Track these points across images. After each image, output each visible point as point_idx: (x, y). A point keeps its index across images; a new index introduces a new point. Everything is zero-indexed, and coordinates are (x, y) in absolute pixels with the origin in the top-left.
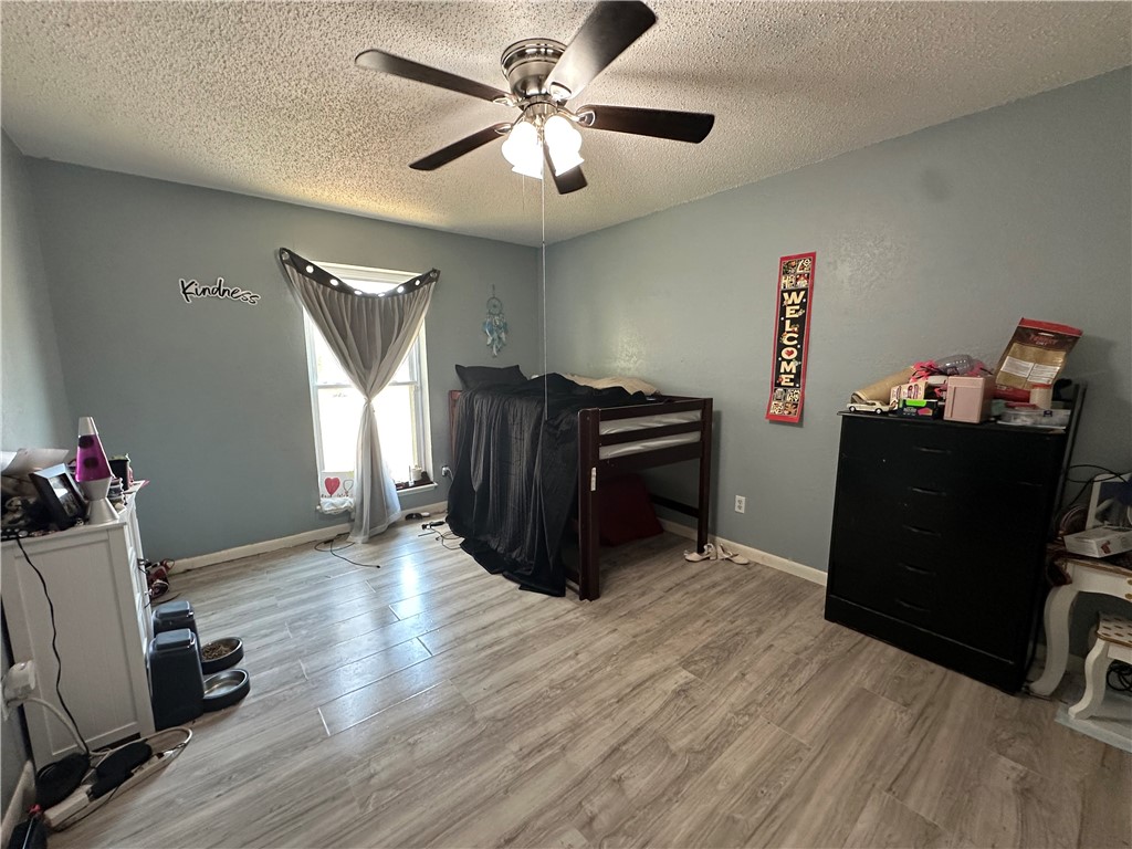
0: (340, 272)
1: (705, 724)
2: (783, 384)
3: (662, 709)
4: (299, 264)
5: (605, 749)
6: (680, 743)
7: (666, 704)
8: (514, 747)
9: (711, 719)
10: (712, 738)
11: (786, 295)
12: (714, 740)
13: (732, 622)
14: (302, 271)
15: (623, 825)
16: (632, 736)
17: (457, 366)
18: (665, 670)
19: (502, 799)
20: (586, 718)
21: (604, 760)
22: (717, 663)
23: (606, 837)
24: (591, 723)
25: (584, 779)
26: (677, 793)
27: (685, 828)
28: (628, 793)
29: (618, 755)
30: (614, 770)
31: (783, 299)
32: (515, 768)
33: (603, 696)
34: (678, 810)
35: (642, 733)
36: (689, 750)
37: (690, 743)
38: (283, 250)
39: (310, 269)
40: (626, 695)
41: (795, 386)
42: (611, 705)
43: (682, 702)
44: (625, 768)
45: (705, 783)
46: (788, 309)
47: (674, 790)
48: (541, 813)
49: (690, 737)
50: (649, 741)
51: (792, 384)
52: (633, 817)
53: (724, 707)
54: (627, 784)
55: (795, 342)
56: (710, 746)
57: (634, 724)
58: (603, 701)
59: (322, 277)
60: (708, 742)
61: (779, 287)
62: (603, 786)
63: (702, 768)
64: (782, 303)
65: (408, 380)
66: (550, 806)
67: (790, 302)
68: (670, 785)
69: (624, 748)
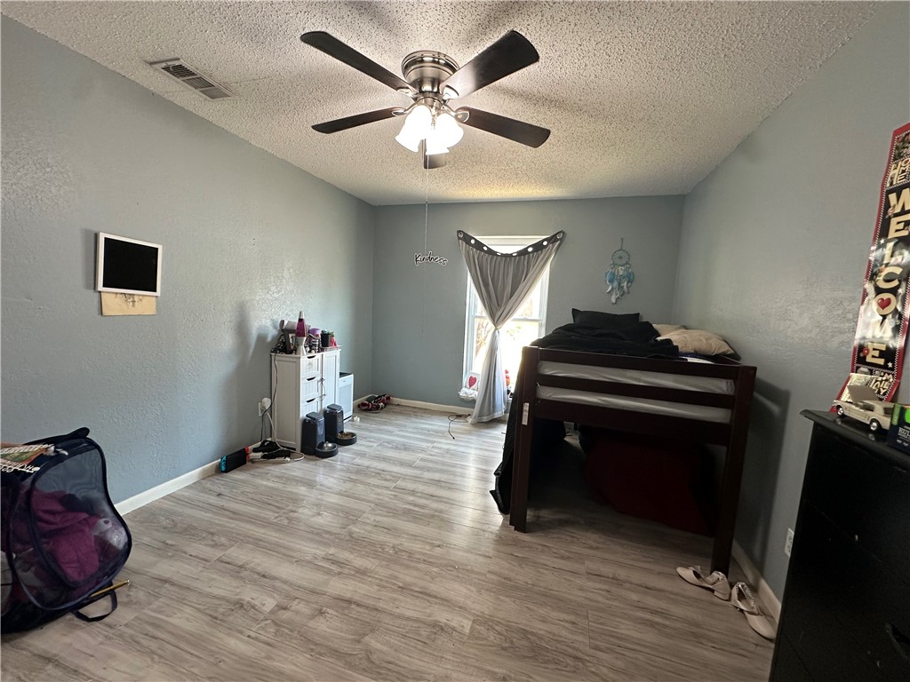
0: (490, 242)
1: (407, 658)
2: (869, 359)
3: (408, 619)
4: (467, 238)
5: (348, 595)
6: (373, 642)
7: (417, 620)
8: (332, 551)
9: (417, 661)
10: (391, 666)
11: (893, 197)
12: (389, 670)
13: (597, 648)
14: (468, 243)
15: (284, 627)
16: (367, 607)
17: (573, 310)
18: (460, 607)
19: (292, 562)
20: (373, 575)
21: (338, 599)
22: (504, 649)
23: (273, 621)
24: (370, 579)
25: (317, 593)
26: (320, 654)
27: (288, 668)
28: (312, 622)
29: (345, 605)
30: (329, 607)
31: (888, 205)
32: (315, 558)
33: (401, 576)
34: (303, 659)
35: (375, 613)
36: (369, 652)
37: (377, 650)
38: (459, 232)
39: (473, 242)
40: (412, 590)
41: (885, 367)
42: (395, 584)
43: (424, 632)
44: (335, 613)
45: (335, 672)
46: (894, 221)
47: (322, 651)
48: (285, 582)
49: (385, 648)
50: (368, 620)
51: (881, 361)
52: (292, 631)
53: (441, 669)
54: (321, 619)
55: (895, 283)
56: (379, 667)
57: (381, 605)
58: (396, 578)
59: (479, 245)
60: (385, 665)
61: (883, 185)
62: (314, 606)
63: (351, 666)
64: (886, 212)
65: (537, 318)
66: (291, 584)
67: (898, 210)
68: (327, 647)
69: (353, 606)
